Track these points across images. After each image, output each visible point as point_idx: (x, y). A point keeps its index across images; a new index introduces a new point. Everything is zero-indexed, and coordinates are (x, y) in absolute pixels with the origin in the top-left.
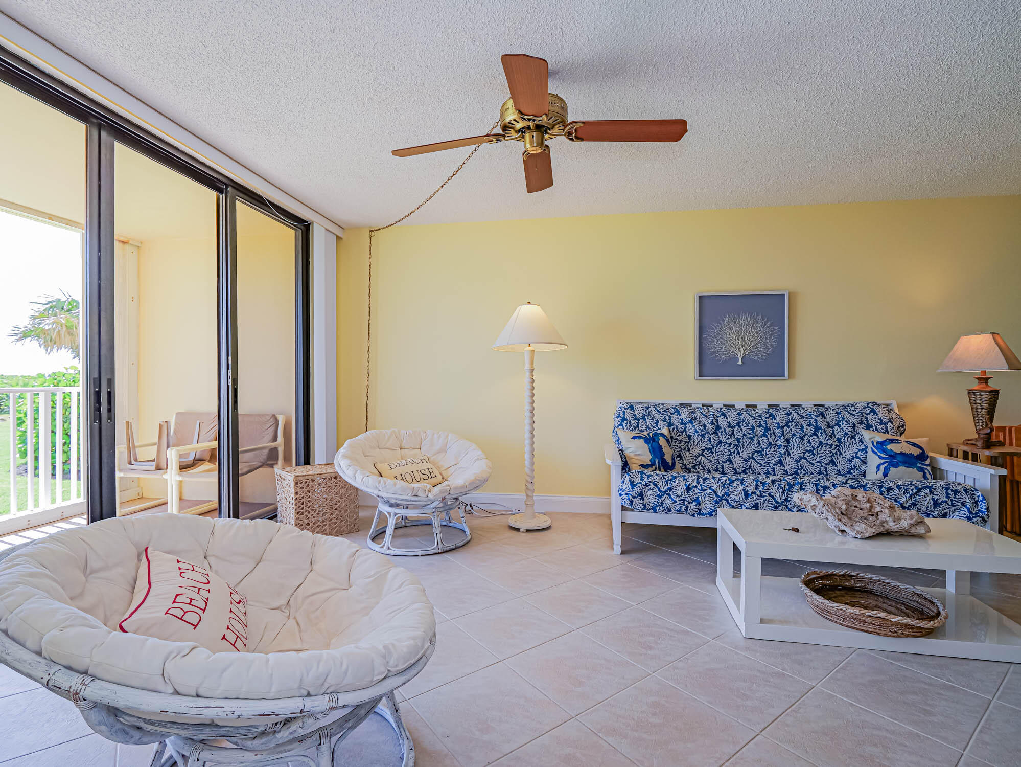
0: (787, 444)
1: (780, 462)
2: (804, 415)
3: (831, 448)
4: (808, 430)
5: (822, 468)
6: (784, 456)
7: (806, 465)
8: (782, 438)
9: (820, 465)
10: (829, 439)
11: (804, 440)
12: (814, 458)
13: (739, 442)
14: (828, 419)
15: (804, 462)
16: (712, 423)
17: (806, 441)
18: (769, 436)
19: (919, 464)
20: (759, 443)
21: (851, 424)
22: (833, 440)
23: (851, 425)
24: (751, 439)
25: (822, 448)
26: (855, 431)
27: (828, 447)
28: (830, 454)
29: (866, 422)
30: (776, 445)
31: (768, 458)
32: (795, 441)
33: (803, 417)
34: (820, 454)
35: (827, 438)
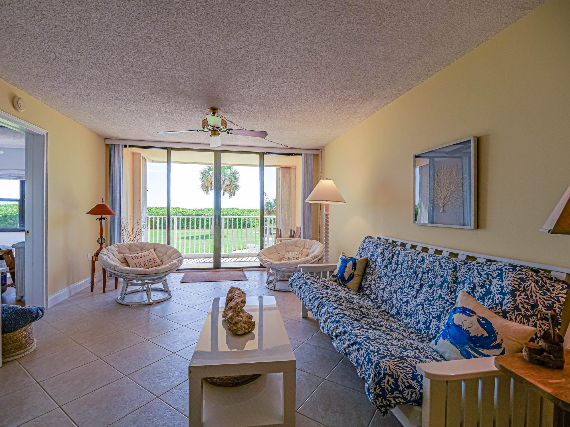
0: (419, 289)
1: (407, 302)
2: (443, 265)
3: (445, 303)
4: (439, 280)
5: (429, 319)
6: (411, 298)
7: (421, 311)
8: (419, 282)
9: (429, 316)
10: (448, 294)
11: (431, 289)
12: (429, 308)
13: (395, 277)
14: (459, 274)
15: (420, 309)
16: (389, 259)
17: (432, 290)
18: (412, 278)
19: (468, 346)
20: (404, 282)
21: (472, 284)
22: (451, 297)
23: (471, 286)
24: (402, 277)
25: (438, 301)
26: (473, 294)
27: (444, 302)
28: (441, 309)
29: (488, 286)
30: (413, 287)
31: (404, 295)
32: (425, 287)
33: (442, 266)
34: (434, 305)
35: (447, 293)
